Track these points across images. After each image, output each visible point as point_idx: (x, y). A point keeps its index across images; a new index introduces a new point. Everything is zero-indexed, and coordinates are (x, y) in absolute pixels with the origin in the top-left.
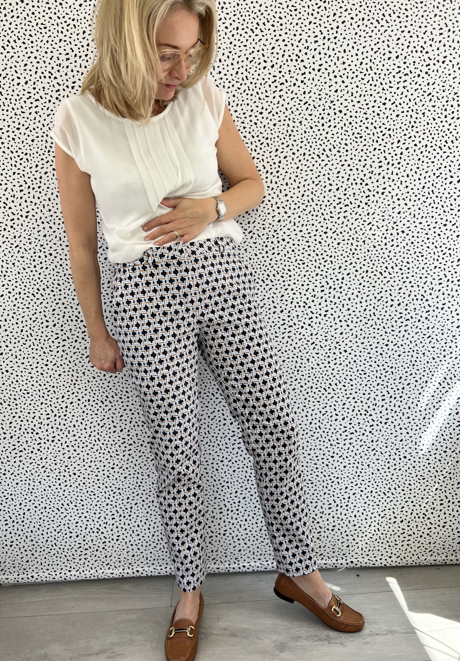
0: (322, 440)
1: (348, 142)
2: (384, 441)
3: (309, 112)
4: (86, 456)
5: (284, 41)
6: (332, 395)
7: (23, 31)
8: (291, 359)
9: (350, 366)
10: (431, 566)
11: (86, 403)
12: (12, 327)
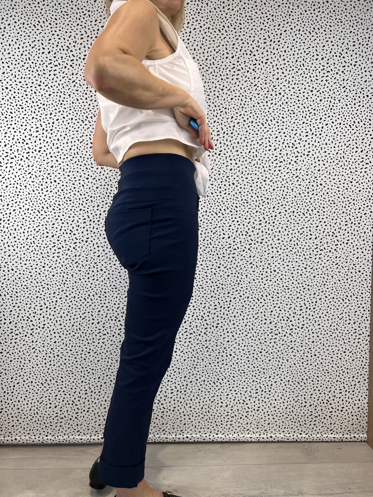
0: (254, 339)
1: (284, 116)
2: (300, 342)
3: (257, 92)
4: (68, 342)
5: (242, 40)
6: (263, 304)
7: (50, 16)
8: (234, 275)
9: (277, 282)
10: (331, 442)
11: (72, 299)
12: (20, 235)
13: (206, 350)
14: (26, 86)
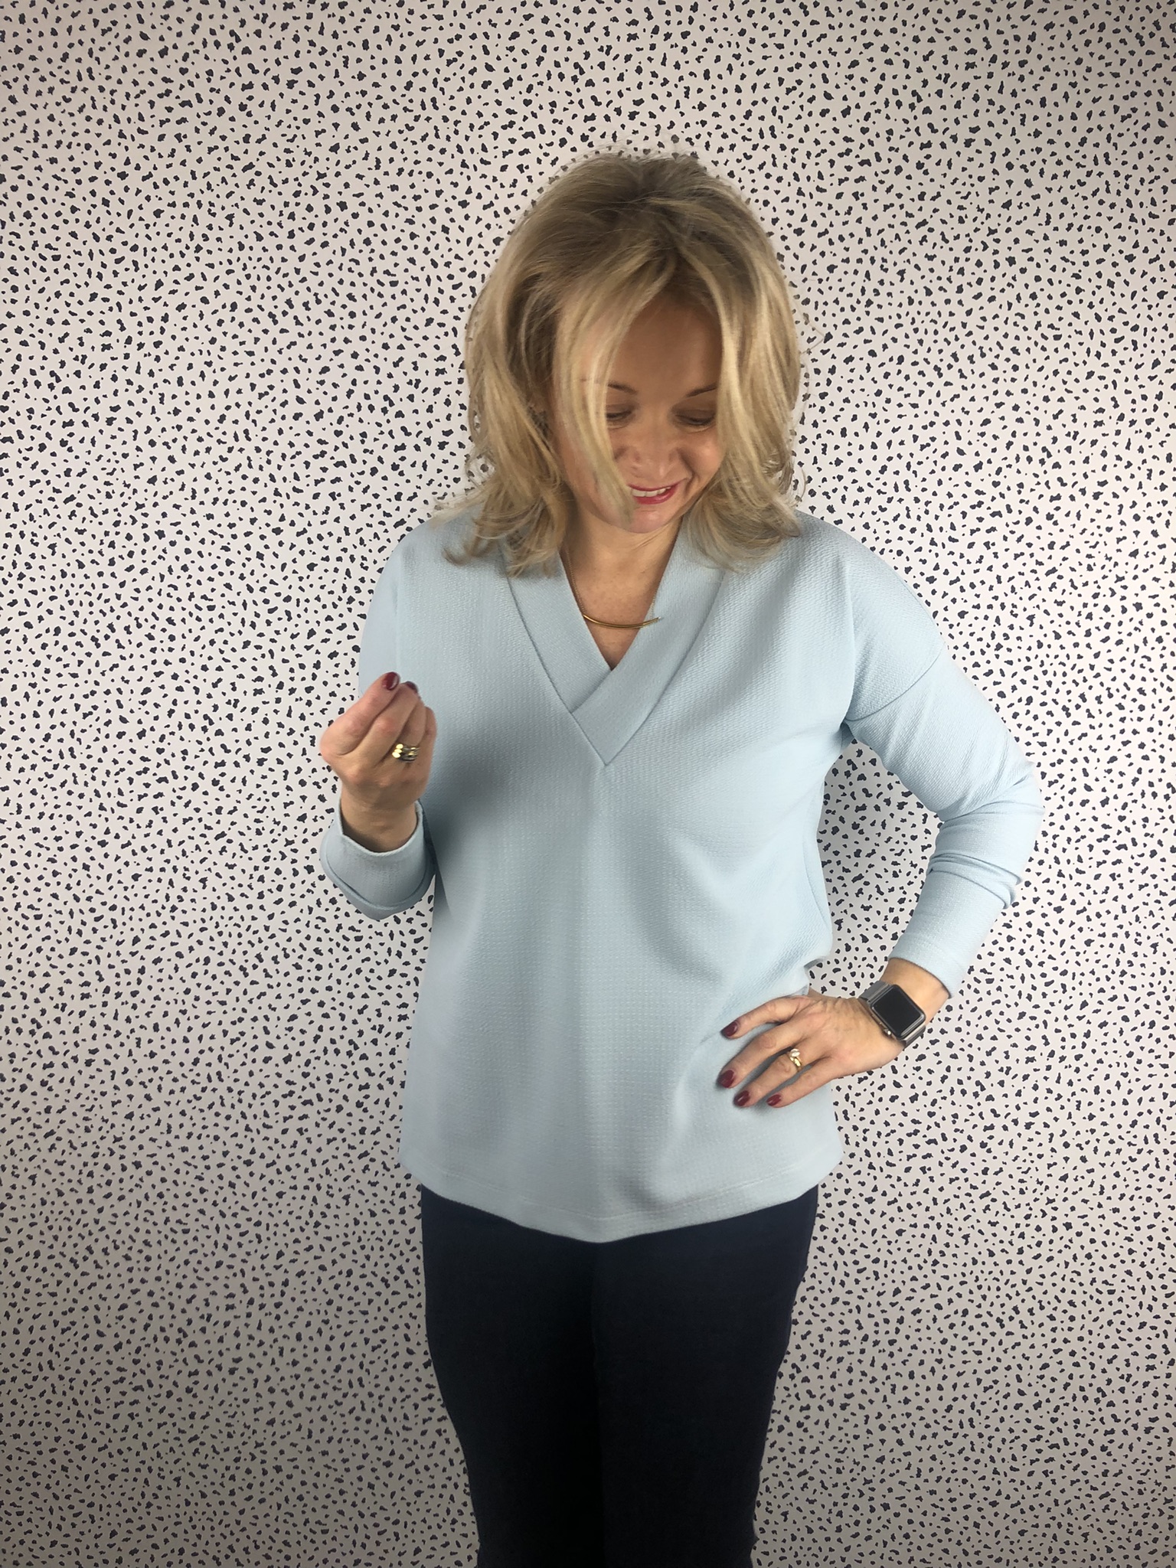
0: (974, 1456)
1: (1148, 687)
2: (1137, 1477)
3: (1056, 594)
4: (318, 1424)
5: (1016, 408)
6: (1017, 1338)
7: (333, 282)
8: (920, 1230)
9: (1073, 1266)
11: (342, 1280)
12: (170, 1048)
13: (798, 1483)
14: (227, 532)
